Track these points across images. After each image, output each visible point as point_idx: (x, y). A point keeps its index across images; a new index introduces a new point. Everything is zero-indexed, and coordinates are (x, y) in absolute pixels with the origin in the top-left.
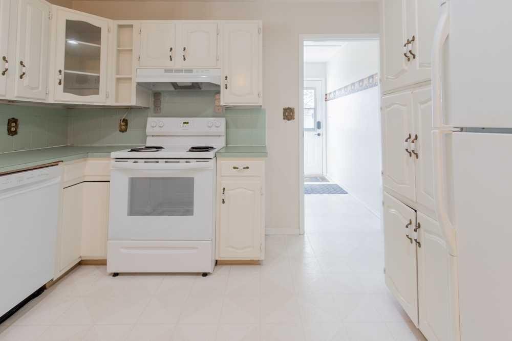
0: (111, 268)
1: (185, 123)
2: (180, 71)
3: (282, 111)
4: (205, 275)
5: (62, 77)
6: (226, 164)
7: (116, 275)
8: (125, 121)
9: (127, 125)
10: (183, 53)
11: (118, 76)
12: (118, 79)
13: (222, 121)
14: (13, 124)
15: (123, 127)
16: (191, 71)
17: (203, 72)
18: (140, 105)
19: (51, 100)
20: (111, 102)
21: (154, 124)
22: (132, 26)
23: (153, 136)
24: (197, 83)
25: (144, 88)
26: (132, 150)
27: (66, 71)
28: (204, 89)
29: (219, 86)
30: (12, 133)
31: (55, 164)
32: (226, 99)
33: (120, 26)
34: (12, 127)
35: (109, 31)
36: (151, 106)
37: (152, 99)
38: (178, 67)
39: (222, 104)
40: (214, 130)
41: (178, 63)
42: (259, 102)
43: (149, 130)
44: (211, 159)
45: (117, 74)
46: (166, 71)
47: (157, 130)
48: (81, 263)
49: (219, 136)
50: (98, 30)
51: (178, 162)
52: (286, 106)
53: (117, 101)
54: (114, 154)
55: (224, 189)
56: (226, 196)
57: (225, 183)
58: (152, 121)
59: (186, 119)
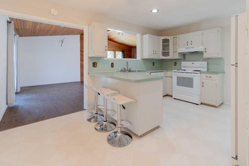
0: (174, 97)
2: (190, 48)
4: (197, 104)
5: (162, 53)
6: (205, 75)
7: (175, 99)
10: (191, 43)
12: (174, 52)
13: (206, 62)
15: (175, 64)
16: (193, 48)
18: (179, 58)
19: (160, 58)
21: (183, 64)
22: (176, 37)
23: (183, 67)
24: (197, 51)
25: (180, 54)
26: (177, 70)
27: (163, 51)
28: (199, 52)
29: (203, 52)
30: (154, 65)
31: (162, 72)
32: (205, 55)
33: (174, 37)
35: (171, 39)
36: (183, 58)
37: (183, 56)
39: (204, 57)
40: (202, 66)
41: (190, 46)
43: (182, 65)
44: (198, 73)
45: (173, 50)
46: (186, 48)
47: (184, 65)
48: (167, 95)
50: (169, 40)
53: (173, 57)
54: (173, 71)
55: (203, 83)
56: (204, 85)
57: (203, 81)
58: (183, 63)
59: (193, 62)
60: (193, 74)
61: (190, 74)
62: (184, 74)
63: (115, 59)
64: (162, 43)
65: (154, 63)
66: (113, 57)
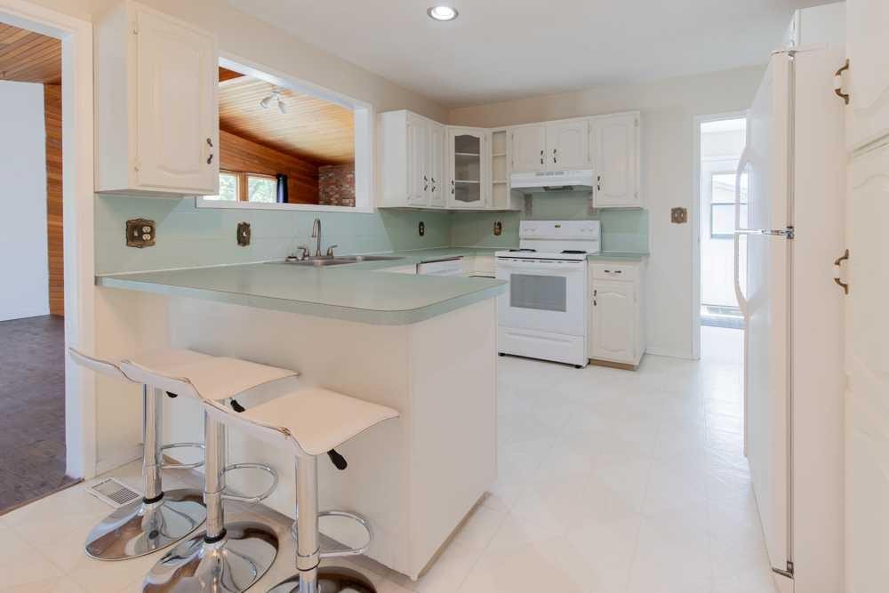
1: (556, 226)
2: (551, 174)
3: (670, 212)
4: (578, 367)
5: (454, 187)
6: (598, 267)
8: (499, 224)
9: (500, 228)
10: (554, 155)
11: (495, 182)
12: (494, 185)
13: (597, 224)
14: (422, 227)
15: (497, 231)
16: (561, 173)
18: (514, 209)
19: (447, 207)
20: (488, 207)
21: (527, 228)
22: (505, 132)
23: (526, 239)
24: (570, 186)
25: (516, 191)
26: (511, 251)
27: (456, 181)
28: (575, 189)
29: (591, 187)
30: (422, 234)
32: (599, 201)
33: (494, 133)
34: (421, 229)
35: (486, 140)
36: (522, 208)
37: (523, 202)
38: (549, 169)
39: (594, 206)
40: (586, 234)
41: (550, 166)
42: (637, 203)
43: (522, 233)
44: (581, 260)
45: (494, 179)
46: (538, 174)
47: (529, 234)
49: (593, 240)
50: (477, 140)
51: (550, 262)
52: (676, 206)
53: (494, 205)
54: (498, 253)
55: (596, 291)
56: (598, 298)
57: (596, 285)
58: (524, 224)
59: (557, 223)
60: (564, 264)
61: (555, 264)
62: (537, 263)
64: (456, 151)
65: (422, 224)
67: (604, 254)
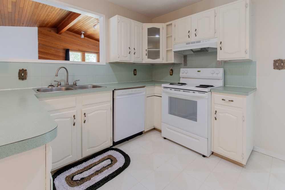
1: (198, 71)
2: (194, 43)
3: (273, 62)
4: (204, 156)
5: (147, 52)
6: (217, 97)
7: (165, 138)
8: (172, 70)
9: (172, 72)
10: (195, 32)
11: (167, 49)
12: (167, 51)
13: (221, 70)
14: (135, 71)
15: (171, 73)
16: (199, 42)
17: (206, 41)
18: (176, 62)
19: (144, 62)
20: (164, 62)
21: (184, 72)
22: (171, 24)
23: (183, 78)
24: (205, 48)
25: (177, 53)
26: (171, 84)
27: (149, 50)
28: (210, 51)
29: (216, 49)
30: (135, 75)
31: (144, 87)
32: (221, 56)
33: (167, 25)
34: (135, 72)
35: (163, 29)
36: (183, 62)
37: (183, 59)
38: (193, 41)
39: (218, 60)
40: (215, 75)
41: (193, 38)
42: (247, 57)
43: (181, 74)
44: (207, 92)
45: (167, 48)
46: (187, 44)
47: (184, 75)
48: (155, 129)
49: (219, 79)
50: (159, 29)
51: (189, 92)
52: (277, 58)
53: (167, 61)
54: (163, 85)
55: (216, 111)
56: (217, 116)
57: (217, 108)
58: (182, 70)
59: (199, 69)
60: (197, 94)
63: (83, 63)
64: (148, 36)
65: (135, 70)
66: (80, 60)
67: (225, 87)
